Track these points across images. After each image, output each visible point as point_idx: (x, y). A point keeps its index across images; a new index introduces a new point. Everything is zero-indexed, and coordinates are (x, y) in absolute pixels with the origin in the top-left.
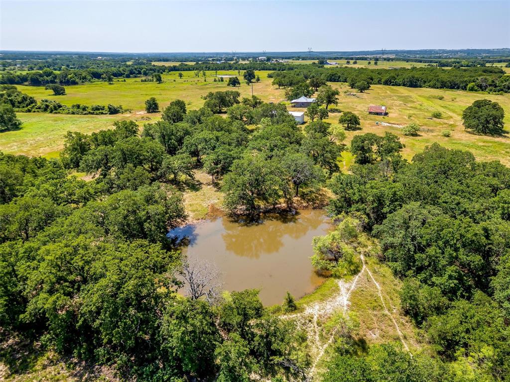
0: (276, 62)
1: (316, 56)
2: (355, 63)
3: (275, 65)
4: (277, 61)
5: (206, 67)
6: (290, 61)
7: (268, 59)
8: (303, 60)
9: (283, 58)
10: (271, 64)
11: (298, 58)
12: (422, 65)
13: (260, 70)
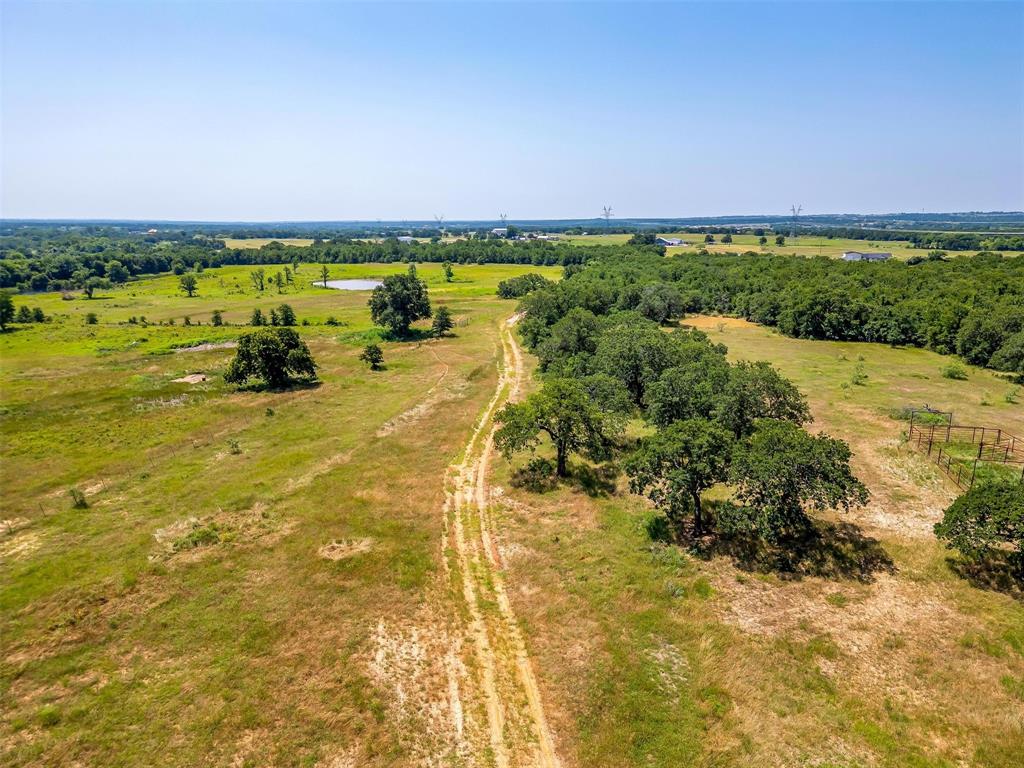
0: (529, 241)
1: (619, 226)
2: (727, 240)
3: (527, 247)
4: (531, 236)
5: (328, 254)
6: (562, 236)
7: (511, 234)
8: (590, 233)
9: (544, 232)
10: (516, 245)
11: (579, 231)
12: (902, 252)
13: (481, 263)
